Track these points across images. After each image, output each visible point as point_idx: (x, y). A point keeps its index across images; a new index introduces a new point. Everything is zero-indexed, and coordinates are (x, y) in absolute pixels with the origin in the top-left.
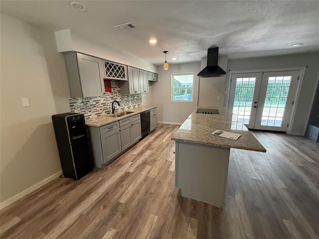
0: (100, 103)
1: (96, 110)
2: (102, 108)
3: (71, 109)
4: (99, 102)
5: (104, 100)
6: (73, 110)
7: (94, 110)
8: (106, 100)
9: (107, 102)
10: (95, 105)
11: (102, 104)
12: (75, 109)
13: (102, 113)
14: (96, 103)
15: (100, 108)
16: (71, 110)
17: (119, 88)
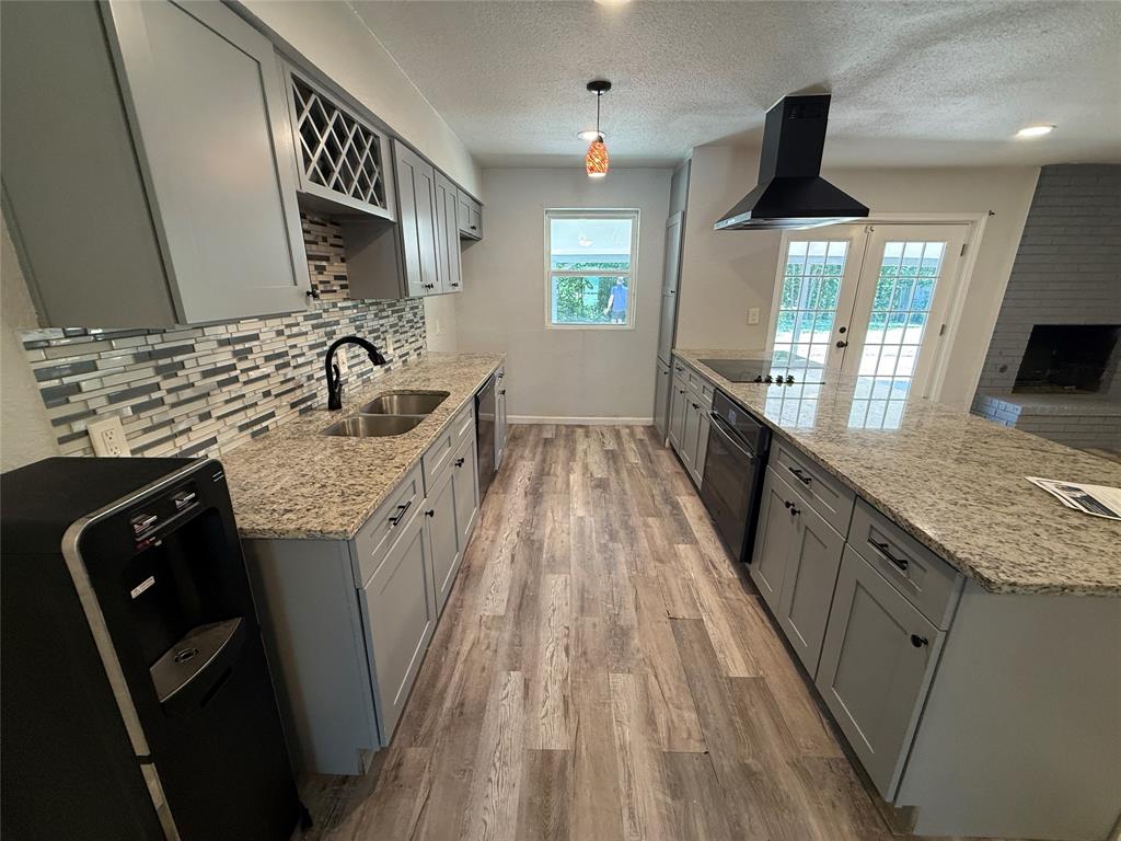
0: (257, 357)
1: (238, 405)
2: (274, 384)
3: (56, 422)
4: (250, 350)
5: (280, 333)
6: (79, 426)
7: (227, 402)
8: (287, 332)
9: (295, 346)
10: (233, 367)
11: (268, 359)
12: (94, 412)
13: (272, 415)
14: (235, 354)
15: (262, 386)
16: (63, 431)
17: (343, 260)
